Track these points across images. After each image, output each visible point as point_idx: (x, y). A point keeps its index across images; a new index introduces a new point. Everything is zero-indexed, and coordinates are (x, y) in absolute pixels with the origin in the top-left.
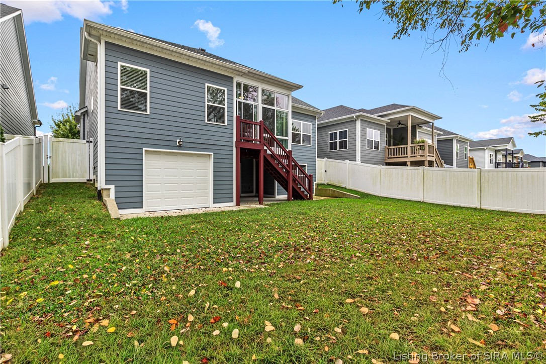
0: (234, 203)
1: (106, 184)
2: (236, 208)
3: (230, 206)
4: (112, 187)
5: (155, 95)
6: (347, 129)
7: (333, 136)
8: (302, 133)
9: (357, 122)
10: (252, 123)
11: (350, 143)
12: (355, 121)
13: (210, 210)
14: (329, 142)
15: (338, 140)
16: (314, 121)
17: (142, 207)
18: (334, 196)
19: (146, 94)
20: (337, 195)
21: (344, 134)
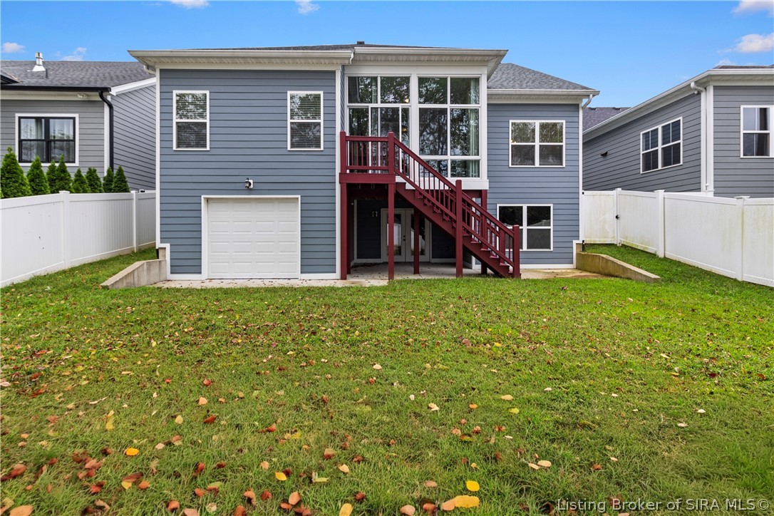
0: (338, 274)
1: (161, 243)
2: (340, 284)
3: (330, 279)
4: (167, 246)
5: (216, 124)
6: (681, 118)
7: (651, 139)
8: (537, 144)
9: (703, 95)
10: (368, 139)
11: (688, 148)
12: (699, 93)
13: (296, 283)
14: (642, 153)
15: (660, 147)
16: (574, 114)
17: (200, 273)
18: (607, 271)
19: (205, 124)
20: (611, 270)
21: (672, 131)
